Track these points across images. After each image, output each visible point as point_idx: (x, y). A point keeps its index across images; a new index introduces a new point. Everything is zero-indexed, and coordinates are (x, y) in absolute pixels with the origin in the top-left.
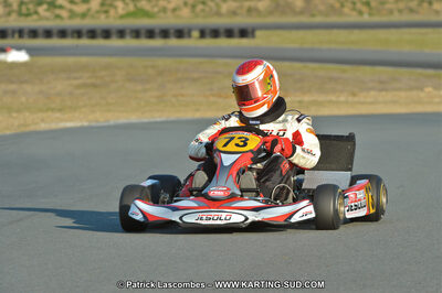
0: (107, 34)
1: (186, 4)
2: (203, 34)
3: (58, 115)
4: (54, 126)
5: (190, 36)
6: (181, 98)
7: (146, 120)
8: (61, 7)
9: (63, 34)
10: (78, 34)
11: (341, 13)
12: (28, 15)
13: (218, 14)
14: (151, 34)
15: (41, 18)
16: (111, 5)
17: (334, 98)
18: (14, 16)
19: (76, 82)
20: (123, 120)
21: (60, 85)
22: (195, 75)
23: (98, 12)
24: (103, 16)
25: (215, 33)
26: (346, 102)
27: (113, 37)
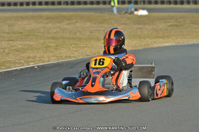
0: (182, 2)
3: (161, 40)
4: (160, 45)
9: (163, 2)
10: (169, 2)
19: (169, 24)
27: (185, 3)
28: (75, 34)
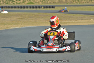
0: (24, 7)
1: (40, 1)
2: (44, 7)
3: (14, 25)
4: (13, 28)
5: (41, 8)
6: (40, 22)
7: (33, 26)
8: (14, 2)
9: (15, 7)
10: (18, 7)
11: (73, 3)
12: (7, 3)
13: (47, 3)
14: (33, 7)
15: (10, 4)
16: (25, 1)
17: (72, 21)
18: (5, 3)
19: (18, 18)
20: (28, 27)
21: (15, 18)
22: (43, 16)
23: (22, 3)
24: (23, 4)
25: (47, 7)
26: (75, 22)
27: (25, 8)
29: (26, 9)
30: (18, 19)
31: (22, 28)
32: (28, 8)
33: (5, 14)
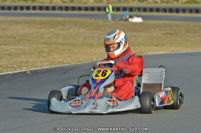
0: (177, 11)
3: (156, 48)
4: (154, 53)
7: (195, 51)
9: (158, 10)
10: (165, 10)
12: (142, 1)
14: (197, 11)
15: (148, 3)
18: (136, 2)
19: (163, 32)
20: (185, 51)
21: (156, 33)
24: (176, 2)
27: (180, 12)
28: (69, 39)
29: (181, 14)
30: (165, 34)
31: (171, 54)
32: (187, 12)
33: (136, 24)
